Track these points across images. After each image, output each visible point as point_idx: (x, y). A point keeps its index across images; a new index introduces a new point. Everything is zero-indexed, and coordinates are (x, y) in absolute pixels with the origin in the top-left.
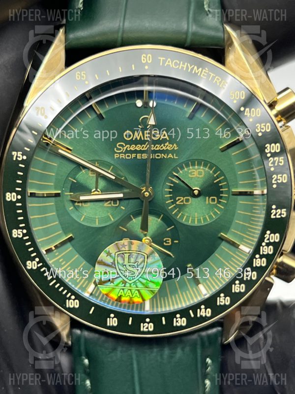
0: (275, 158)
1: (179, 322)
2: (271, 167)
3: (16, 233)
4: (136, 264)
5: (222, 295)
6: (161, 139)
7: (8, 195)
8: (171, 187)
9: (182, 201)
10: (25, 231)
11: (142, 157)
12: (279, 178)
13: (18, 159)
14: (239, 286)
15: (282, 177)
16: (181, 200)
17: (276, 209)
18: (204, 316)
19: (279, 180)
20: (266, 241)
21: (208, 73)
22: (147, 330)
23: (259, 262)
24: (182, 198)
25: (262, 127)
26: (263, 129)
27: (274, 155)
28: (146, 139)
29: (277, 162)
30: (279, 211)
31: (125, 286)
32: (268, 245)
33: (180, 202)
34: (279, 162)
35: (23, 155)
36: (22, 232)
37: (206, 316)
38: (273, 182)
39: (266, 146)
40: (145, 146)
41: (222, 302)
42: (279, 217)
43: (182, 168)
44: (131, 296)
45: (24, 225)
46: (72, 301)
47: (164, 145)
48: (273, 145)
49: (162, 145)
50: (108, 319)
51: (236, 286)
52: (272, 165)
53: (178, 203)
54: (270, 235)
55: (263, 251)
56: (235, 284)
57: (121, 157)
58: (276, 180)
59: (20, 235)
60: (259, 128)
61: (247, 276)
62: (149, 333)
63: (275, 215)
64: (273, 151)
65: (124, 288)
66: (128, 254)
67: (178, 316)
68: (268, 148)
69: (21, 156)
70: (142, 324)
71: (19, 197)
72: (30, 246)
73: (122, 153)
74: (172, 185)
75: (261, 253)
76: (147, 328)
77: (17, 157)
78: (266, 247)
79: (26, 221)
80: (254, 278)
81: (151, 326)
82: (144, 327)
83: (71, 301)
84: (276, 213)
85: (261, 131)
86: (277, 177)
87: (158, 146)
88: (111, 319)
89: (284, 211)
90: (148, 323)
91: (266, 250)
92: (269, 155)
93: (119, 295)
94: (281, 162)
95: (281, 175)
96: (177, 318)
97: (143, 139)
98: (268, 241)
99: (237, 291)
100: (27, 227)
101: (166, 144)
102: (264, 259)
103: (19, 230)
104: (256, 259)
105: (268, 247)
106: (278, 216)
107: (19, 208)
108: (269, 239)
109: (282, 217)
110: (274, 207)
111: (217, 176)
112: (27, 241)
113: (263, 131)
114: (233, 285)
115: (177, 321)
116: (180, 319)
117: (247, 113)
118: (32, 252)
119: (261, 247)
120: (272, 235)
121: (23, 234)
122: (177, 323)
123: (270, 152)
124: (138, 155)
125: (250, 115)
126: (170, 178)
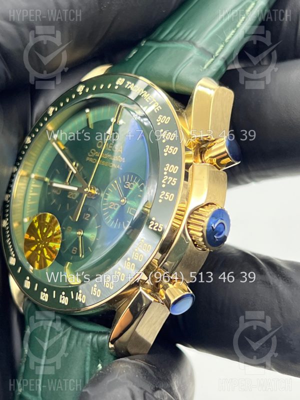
0: (170, 178)
2: (163, 183)
12: (166, 195)
19: (166, 197)
25: (170, 149)
27: (170, 174)
29: (170, 181)
34: (171, 181)
39: (166, 165)
48: (173, 166)
52: (165, 182)
64: (170, 171)
68: (168, 167)
92: (165, 173)
94: (173, 183)
123: (168, 171)
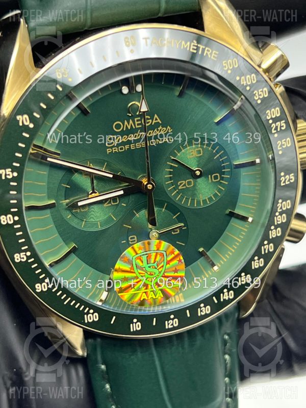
0: (277, 124)
1: (204, 311)
2: (275, 133)
3: (19, 257)
4: (155, 264)
5: (243, 274)
6: (153, 124)
7: (3, 218)
8: (170, 173)
9: (185, 185)
10: (29, 254)
11: (136, 146)
13: (8, 177)
14: (258, 261)
15: (285, 141)
16: (183, 184)
17: (285, 176)
18: (227, 299)
19: (284, 145)
20: (279, 211)
21: (197, 46)
22: (172, 326)
23: (275, 233)
24: (184, 182)
25: (260, 93)
26: (261, 95)
27: (276, 120)
28: (137, 127)
29: (279, 127)
30: (287, 176)
31: (146, 289)
32: (281, 214)
33: (183, 186)
34: (281, 127)
35: (12, 172)
36: (25, 255)
37: (229, 298)
38: (279, 149)
39: (267, 112)
40: (137, 135)
41: (243, 281)
42: (289, 183)
43: (179, 150)
44: (154, 297)
45: (26, 247)
46: (91, 315)
47: (158, 130)
48: (273, 110)
49: (156, 130)
50: (131, 325)
51: (255, 262)
52: (275, 131)
53: (180, 188)
54: (282, 203)
55: (277, 221)
56: (254, 260)
57: (114, 151)
58: (281, 146)
59: (23, 258)
60: (257, 95)
61: (265, 250)
62: (174, 328)
63: (285, 182)
64: (274, 117)
65: (146, 291)
66: (146, 256)
67: (202, 305)
68: (269, 114)
69: (10, 173)
70: (166, 322)
71: (16, 218)
72: (36, 268)
73: (114, 146)
74: (172, 170)
75: (276, 224)
76: (172, 325)
77: (6, 175)
78: (280, 216)
79: (28, 242)
80: (271, 250)
81: (176, 322)
82: (168, 324)
83: (89, 315)
84: (285, 180)
85: (259, 98)
86: (282, 143)
87: (152, 132)
88: (134, 324)
89: (292, 176)
90: (173, 319)
91: (280, 220)
92: (271, 122)
93: (142, 299)
94: (283, 126)
95: (285, 140)
96: (201, 308)
97: (134, 127)
98: (281, 210)
99: (256, 267)
100: (31, 249)
101: (159, 129)
102: (279, 229)
103: (22, 254)
104: (272, 230)
105: (281, 216)
106: (287, 183)
107: (18, 230)
108: (281, 208)
109: (291, 183)
110: (282, 174)
111: (216, 151)
112: (33, 263)
113: (261, 97)
114: (253, 262)
115: (201, 311)
116: (204, 308)
117: (243, 81)
118: (40, 274)
119: (275, 218)
120: (284, 203)
121: (27, 256)
122: (202, 313)
123: (272, 118)
124: (131, 145)
125: (246, 83)
126: (168, 163)
